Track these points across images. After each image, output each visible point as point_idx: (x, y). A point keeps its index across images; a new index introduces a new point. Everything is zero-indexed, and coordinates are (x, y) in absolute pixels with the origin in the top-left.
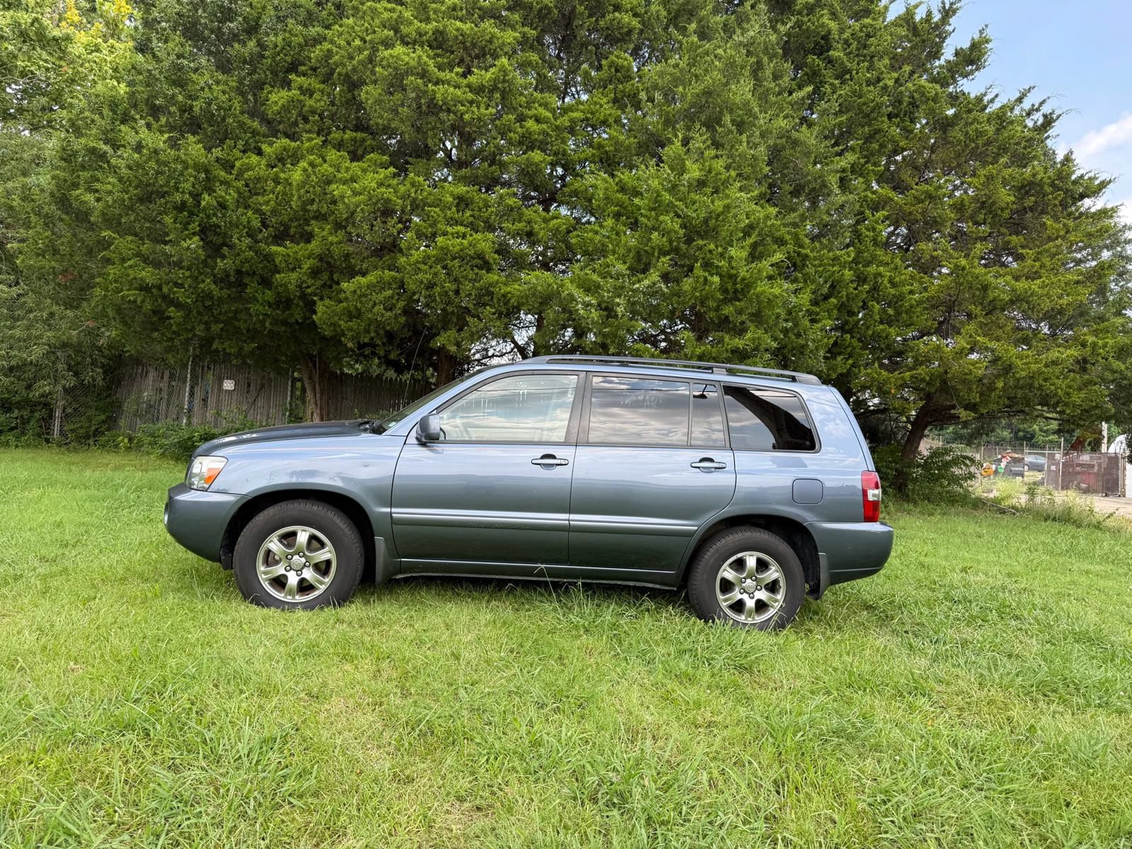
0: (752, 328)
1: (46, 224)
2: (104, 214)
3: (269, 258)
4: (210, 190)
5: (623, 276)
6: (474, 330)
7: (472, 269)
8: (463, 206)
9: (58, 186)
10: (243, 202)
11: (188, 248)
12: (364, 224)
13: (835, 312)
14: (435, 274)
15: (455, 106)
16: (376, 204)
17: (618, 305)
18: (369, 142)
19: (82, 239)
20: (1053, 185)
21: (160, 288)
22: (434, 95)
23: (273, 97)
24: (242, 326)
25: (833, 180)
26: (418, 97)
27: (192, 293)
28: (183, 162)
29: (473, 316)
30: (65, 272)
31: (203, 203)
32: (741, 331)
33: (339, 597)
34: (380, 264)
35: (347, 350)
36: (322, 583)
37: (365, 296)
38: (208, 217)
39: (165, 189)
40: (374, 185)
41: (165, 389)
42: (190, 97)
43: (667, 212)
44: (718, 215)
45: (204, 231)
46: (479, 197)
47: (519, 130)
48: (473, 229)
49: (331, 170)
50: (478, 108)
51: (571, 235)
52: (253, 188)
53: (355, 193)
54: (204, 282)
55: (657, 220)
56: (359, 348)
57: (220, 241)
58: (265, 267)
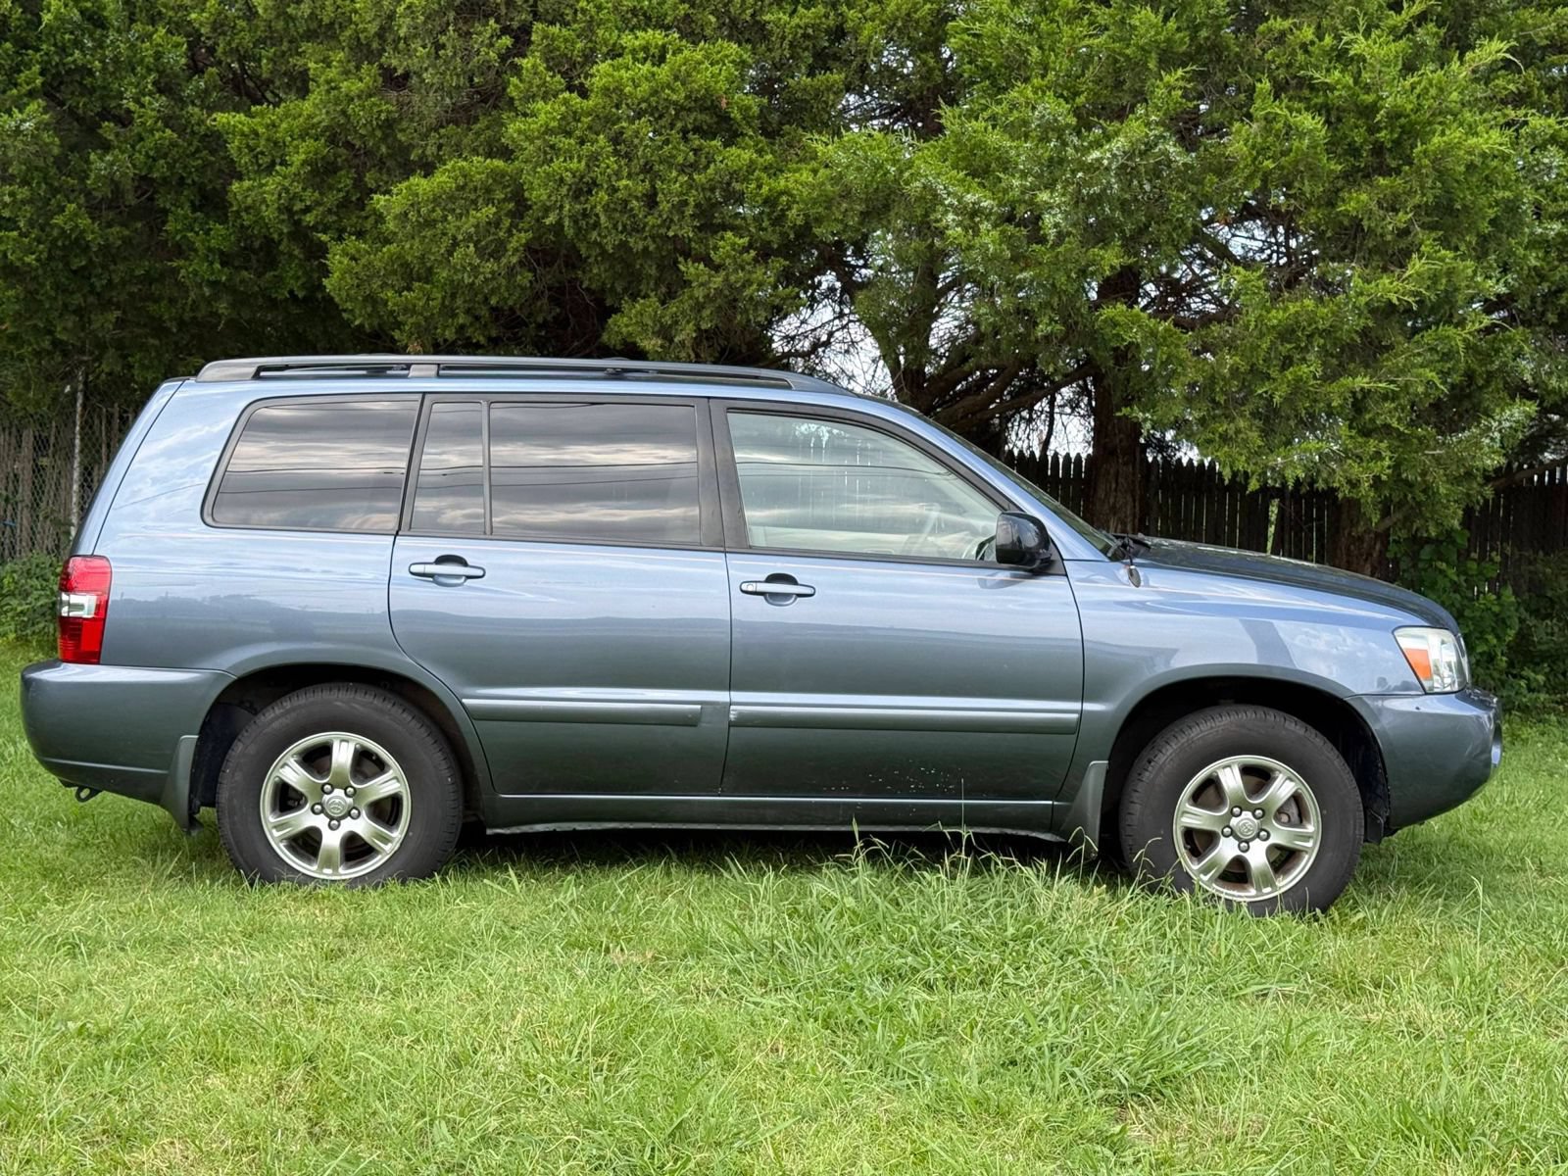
0: (1427, 247)
3: (215, 140)
5: (1060, 132)
6: (699, 293)
7: (686, 139)
11: (17, 131)
12: (416, 45)
14: (594, 158)
17: (1049, 208)
24: (164, 310)
27: (38, 240)
29: (698, 259)
34: (466, 140)
37: (431, 223)
38: (63, 50)
41: (26, 476)
45: (51, 92)
54: (62, 209)
57: (94, 107)
58: (206, 165)
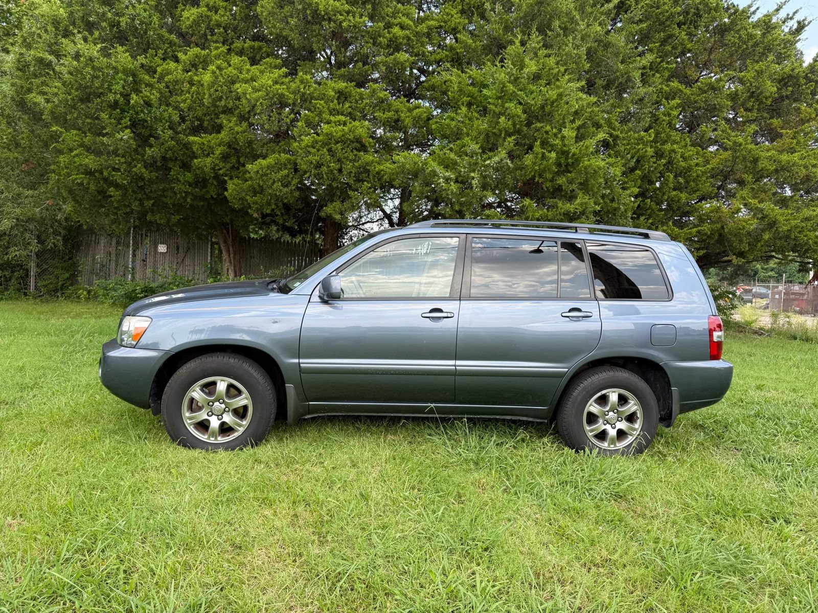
0: (581, 195)
1: (8, 123)
2: (52, 113)
3: (187, 146)
4: (138, 91)
5: (477, 154)
7: (352, 151)
8: (343, 99)
9: (17, 91)
10: (164, 101)
11: (122, 139)
12: (262, 116)
13: (639, 181)
14: (322, 156)
15: (335, 15)
16: (272, 98)
17: (473, 178)
18: (264, 49)
19: (39, 135)
20: (806, 77)
21: (101, 173)
22: (318, 7)
23: (186, 14)
24: (168, 201)
25: (636, 75)
26: (304, 9)
27: (127, 176)
28: (115, 68)
29: (354, 190)
30: (26, 161)
31: (132, 102)
32: (571, 198)
33: (256, 437)
34: (277, 148)
35: (254, 220)
36: (240, 426)
37: (266, 175)
38: (137, 113)
39: (101, 91)
40: (270, 82)
41: (113, 252)
42: (117, 14)
43: (511, 100)
44: (553, 102)
45: (133, 126)
46: (356, 92)
47: (387, 35)
48: (351, 118)
49: (235, 72)
50: (354, 17)
51: (431, 122)
52: (173, 89)
53: (256, 90)
54: (136, 166)
55: (503, 107)
56: (262, 218)
57: (147, 133)
58: (185, 153)
